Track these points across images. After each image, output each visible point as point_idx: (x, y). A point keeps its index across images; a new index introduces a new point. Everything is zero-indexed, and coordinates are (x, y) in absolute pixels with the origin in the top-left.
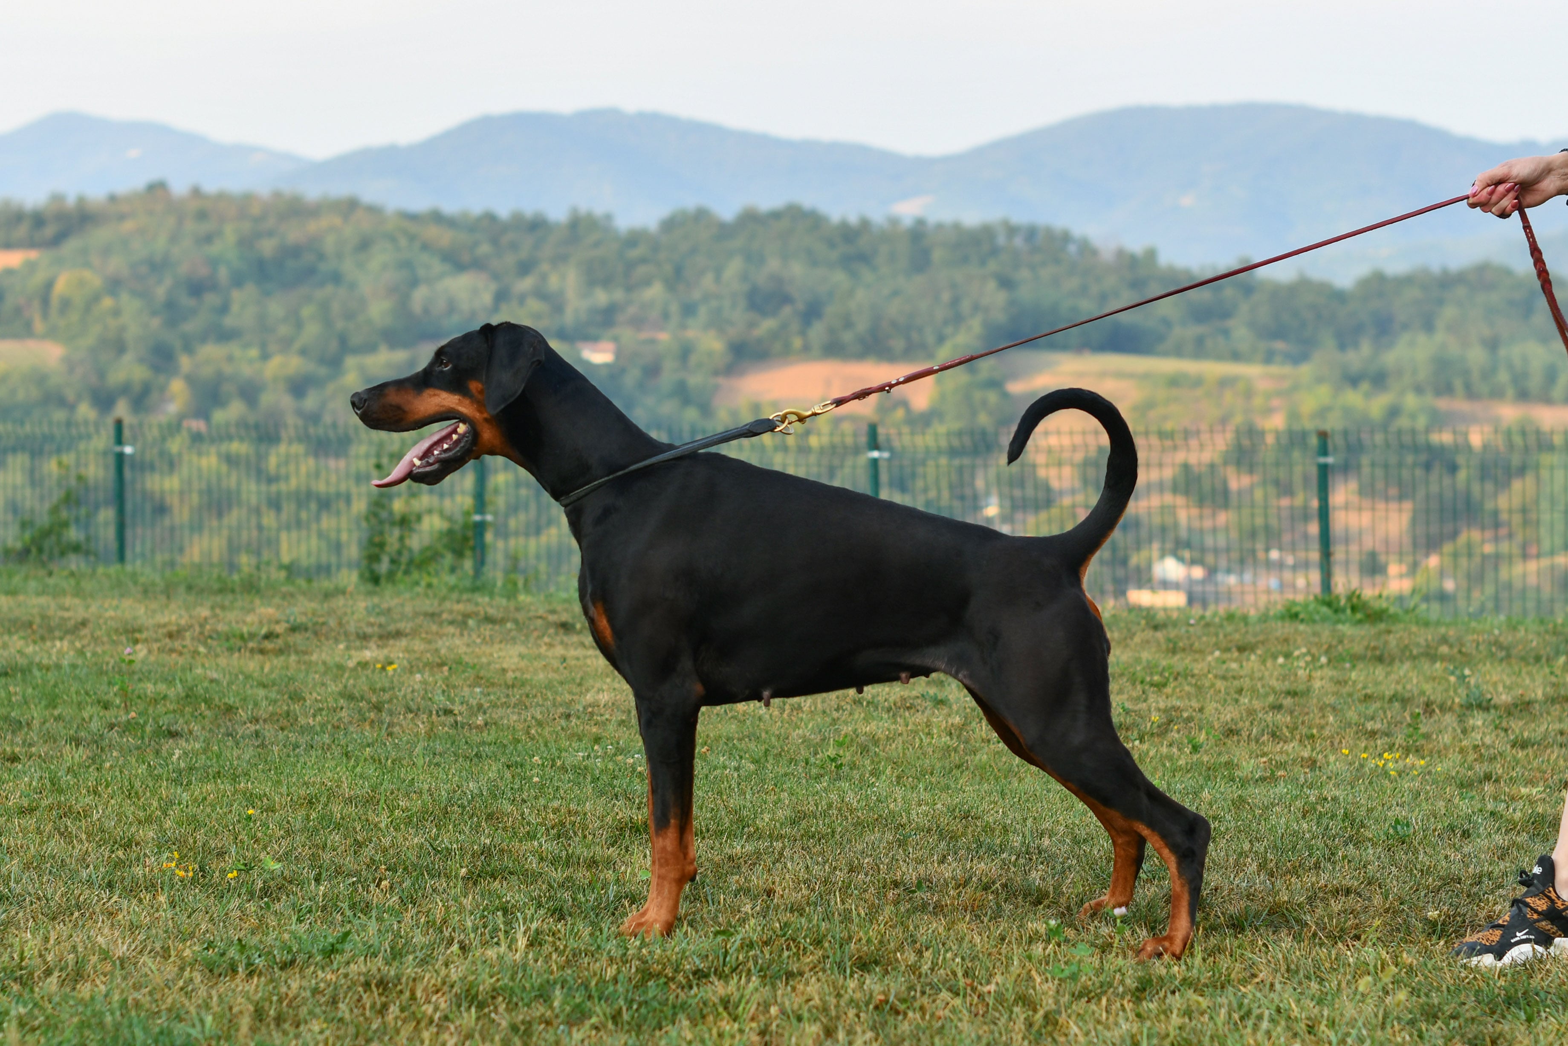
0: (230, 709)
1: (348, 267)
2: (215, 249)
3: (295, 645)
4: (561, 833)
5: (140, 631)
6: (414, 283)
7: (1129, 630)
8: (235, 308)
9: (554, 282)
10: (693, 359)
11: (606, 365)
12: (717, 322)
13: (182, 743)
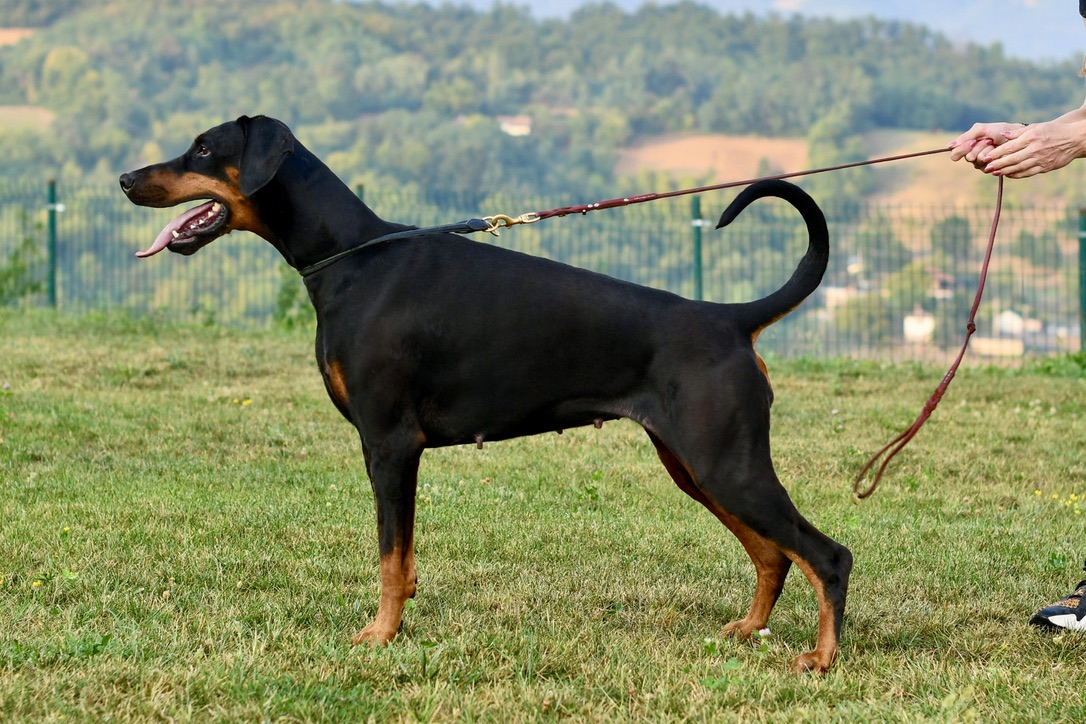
0: (93, 437)
1: (300, 48)
2: (186, 31)
3: (171, 381)
4: (336, 551)
5: (38, 367)
6: (357, 62)
7: (897, 380)
8: (202, 82)
9: (478, 63)
10: (598, 133)
11: (523, 137)
12: (620, 101)
13: (39, 465)
